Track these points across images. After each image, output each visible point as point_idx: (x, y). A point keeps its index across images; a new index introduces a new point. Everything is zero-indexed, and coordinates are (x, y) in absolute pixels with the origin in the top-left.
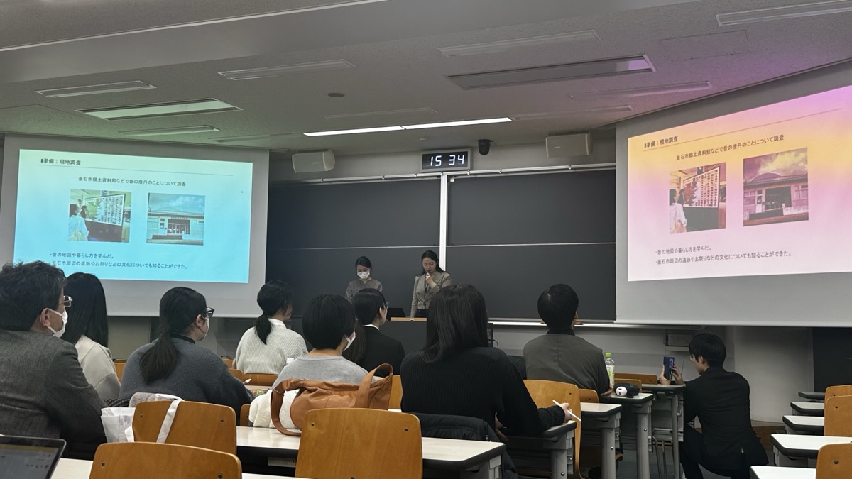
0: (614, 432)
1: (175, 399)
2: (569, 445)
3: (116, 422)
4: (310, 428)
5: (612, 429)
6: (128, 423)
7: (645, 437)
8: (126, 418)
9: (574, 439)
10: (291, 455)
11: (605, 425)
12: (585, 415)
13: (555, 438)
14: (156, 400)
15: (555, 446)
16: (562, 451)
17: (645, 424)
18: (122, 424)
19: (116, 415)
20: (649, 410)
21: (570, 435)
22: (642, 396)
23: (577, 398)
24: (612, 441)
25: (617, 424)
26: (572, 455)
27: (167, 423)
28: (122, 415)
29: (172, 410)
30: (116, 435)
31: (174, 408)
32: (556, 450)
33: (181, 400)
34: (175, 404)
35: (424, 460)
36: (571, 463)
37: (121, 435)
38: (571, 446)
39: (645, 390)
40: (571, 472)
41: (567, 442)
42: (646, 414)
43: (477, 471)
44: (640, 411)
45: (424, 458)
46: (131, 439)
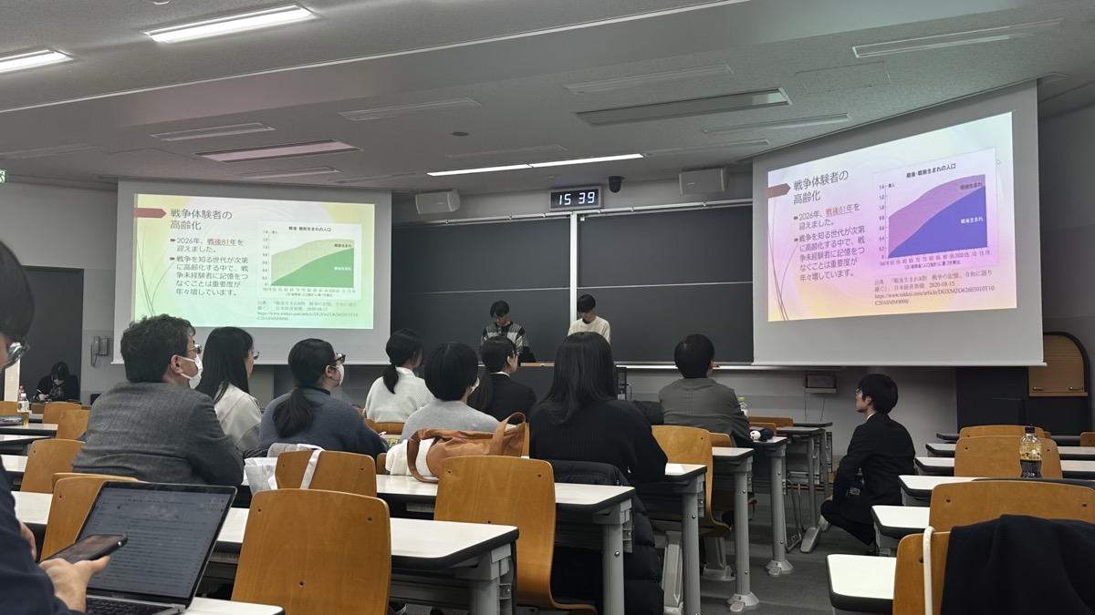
0: (746, 476)
1: (315, 449)
2: (699, 488)
3: (259, 472)
4: (447, 475)
5: (743, 473)
6: (271, 472)
7: (780, 481)
8: (269, 467)
9: (704, 483)
10: (429, 501)
11: (738, 469)
12: (717, 460)
13: (686, 482)
14: (298, 450)
15: (686, 490)
16: (693, 494)
17: (779, 468)
18: (265, 474)
19: (259, 465)
20: (783, 454)
21: (700, 479)
22: (776, 440)
23: (708, 443)
24: (744, 485)
25: (749, 468)
26: (703, 498)
27: (309, 471)
28: (265, 465)
29: (313, 460)
30: (259, 484)
31: (315, 457)
32: (688, 494)
33: (322, 450)
34: (317, 453)
35: (557, 504)
36: (702, 506)
37: (264, 484)
38: (702, 489)
39: (780, 434)
40: (702, 515)
41: (698, 485)
42: (779, 457)
43: (608, 515)
44: (773, 455)
45: (557, 501)
46: (274, 487)
